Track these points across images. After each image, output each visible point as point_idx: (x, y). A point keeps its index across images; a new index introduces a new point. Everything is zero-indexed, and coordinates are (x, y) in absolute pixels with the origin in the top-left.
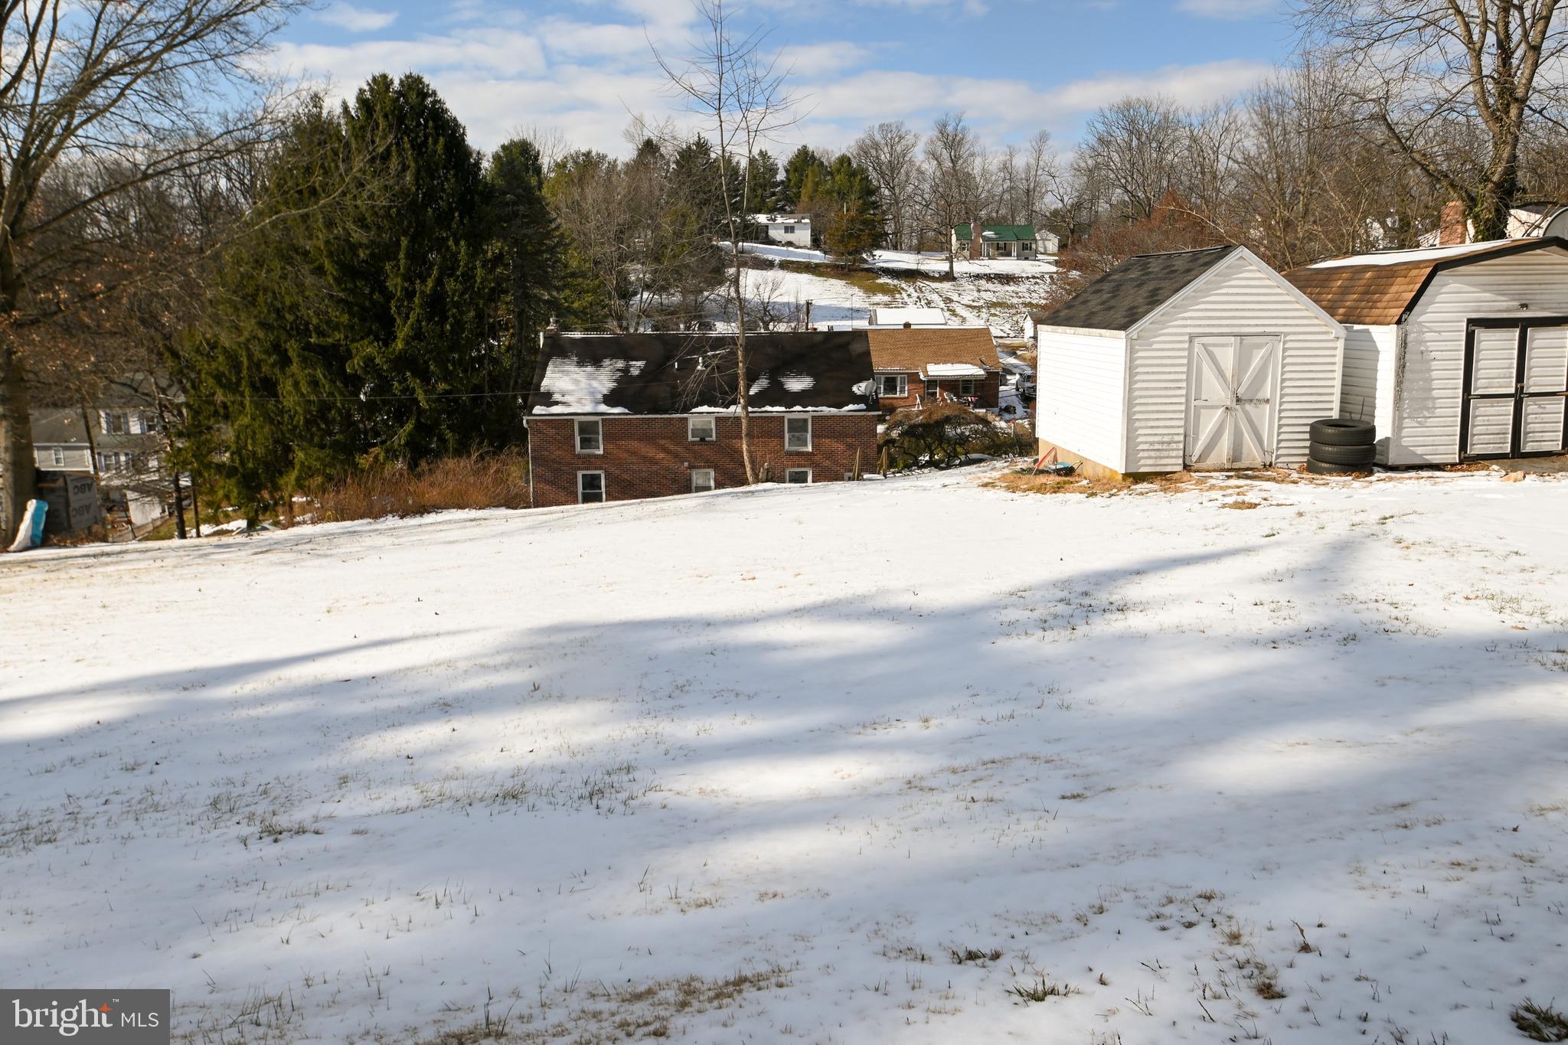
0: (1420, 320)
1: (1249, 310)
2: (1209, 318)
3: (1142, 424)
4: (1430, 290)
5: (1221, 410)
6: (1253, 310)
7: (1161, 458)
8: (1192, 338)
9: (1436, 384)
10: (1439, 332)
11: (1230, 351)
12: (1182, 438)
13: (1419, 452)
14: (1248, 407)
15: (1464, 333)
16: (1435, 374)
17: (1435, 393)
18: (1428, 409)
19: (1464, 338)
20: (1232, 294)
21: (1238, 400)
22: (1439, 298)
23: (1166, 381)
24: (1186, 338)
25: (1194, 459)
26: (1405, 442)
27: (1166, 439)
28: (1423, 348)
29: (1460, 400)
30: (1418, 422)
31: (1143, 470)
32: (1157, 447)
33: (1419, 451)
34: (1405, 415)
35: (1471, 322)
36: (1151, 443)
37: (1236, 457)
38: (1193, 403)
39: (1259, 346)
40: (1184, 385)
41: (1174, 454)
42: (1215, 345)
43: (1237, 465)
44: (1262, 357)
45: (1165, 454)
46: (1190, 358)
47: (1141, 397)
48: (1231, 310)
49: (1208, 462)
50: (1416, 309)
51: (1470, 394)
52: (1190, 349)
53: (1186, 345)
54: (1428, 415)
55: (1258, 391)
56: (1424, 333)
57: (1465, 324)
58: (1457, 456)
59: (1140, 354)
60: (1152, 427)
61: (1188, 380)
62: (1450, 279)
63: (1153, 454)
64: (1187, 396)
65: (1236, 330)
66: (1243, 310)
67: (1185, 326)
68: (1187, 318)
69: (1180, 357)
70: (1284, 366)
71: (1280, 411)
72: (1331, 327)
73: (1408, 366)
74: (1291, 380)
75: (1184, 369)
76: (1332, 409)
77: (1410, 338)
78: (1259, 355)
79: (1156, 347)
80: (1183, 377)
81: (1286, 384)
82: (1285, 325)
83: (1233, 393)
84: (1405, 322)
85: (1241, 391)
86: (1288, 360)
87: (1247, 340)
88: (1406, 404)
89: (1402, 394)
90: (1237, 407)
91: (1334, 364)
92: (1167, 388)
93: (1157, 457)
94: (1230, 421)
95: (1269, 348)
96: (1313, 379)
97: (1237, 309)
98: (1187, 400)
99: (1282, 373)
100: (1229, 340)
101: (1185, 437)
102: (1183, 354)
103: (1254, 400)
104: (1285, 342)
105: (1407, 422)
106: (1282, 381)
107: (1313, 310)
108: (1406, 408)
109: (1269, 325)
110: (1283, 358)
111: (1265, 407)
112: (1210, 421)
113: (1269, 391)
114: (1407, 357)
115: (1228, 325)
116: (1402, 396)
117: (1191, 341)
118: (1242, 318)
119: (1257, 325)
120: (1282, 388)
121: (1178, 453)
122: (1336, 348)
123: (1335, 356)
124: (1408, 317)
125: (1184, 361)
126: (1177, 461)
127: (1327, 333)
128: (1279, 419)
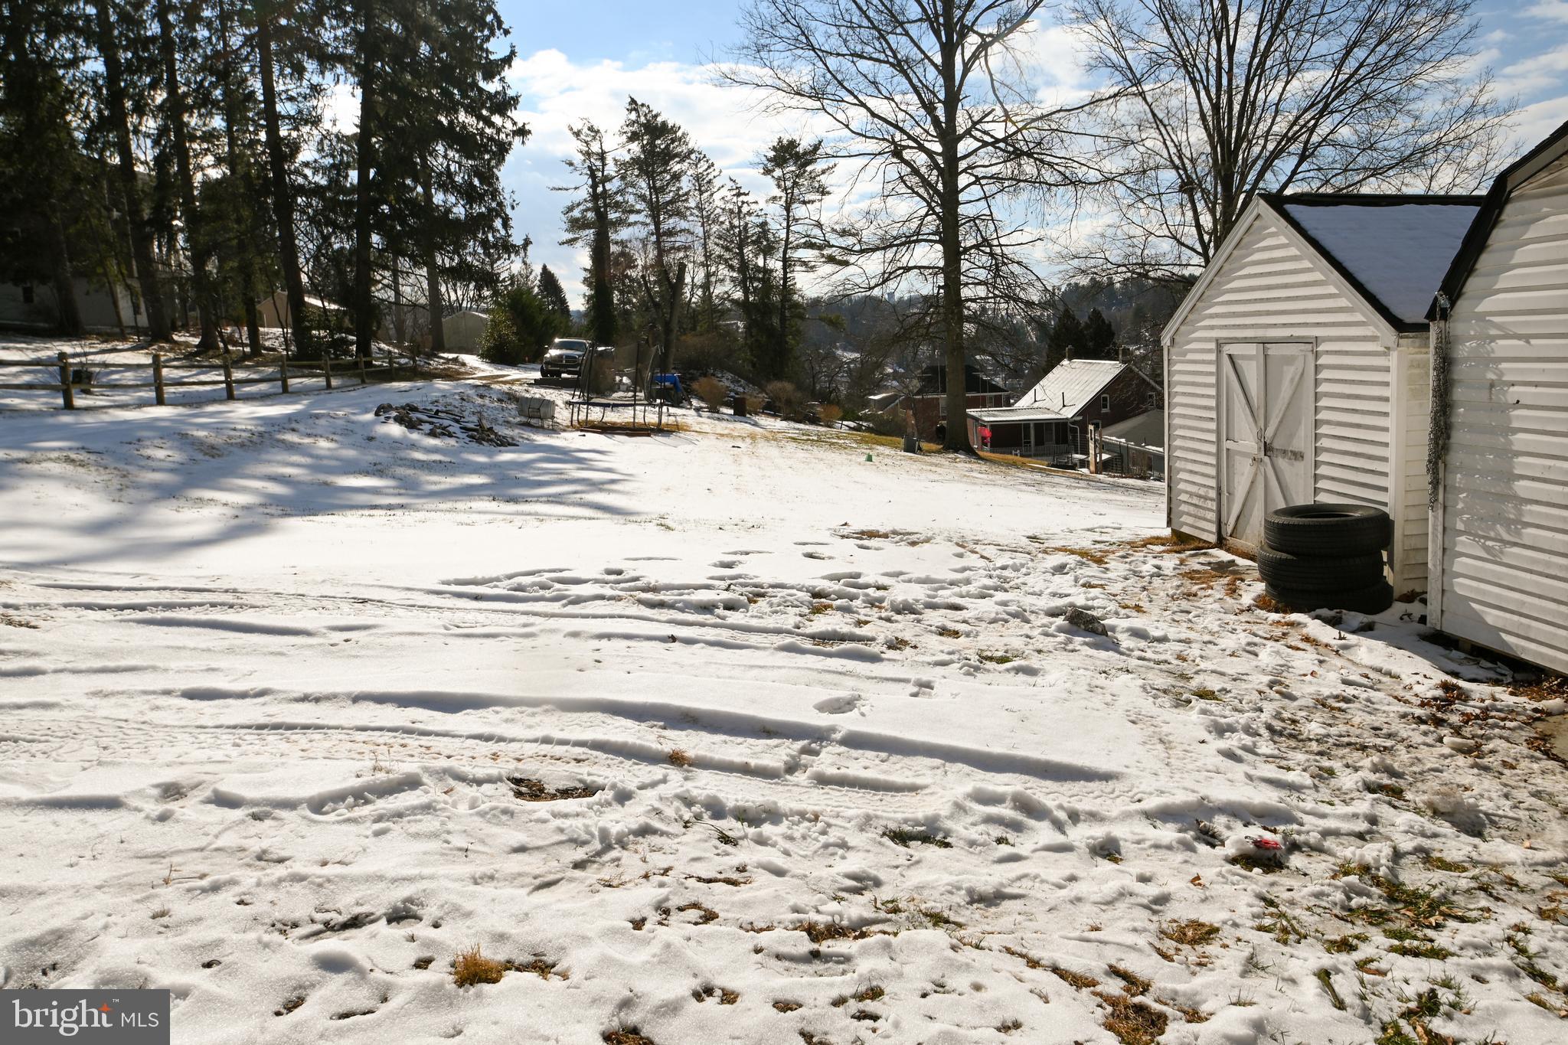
0: (1483, 308)
1: (1274, 300)
2: (1235, 314)
3: (1183, 464)
5: (1251, 462)
6: (1279, 299)
7: (1200, 518)
8: (1220, 344)
11: (1254, 365)
12: (1213, 494)
14: (1282, 463)
16: (1519, 441)
18: (1507, 523)
21: (1267, 449)
23: (1200, 407)
24: (1213, 346)
25: (1228, 531)
26: (1462, 586)
27: (1202, 492)
28: (1490, 377)
30: (1487, 549)
31: (1185, 530)
32: (1195, 501)
33: (1491, 618)
34: (1460, 526)
36: (1191, 494)
38: (1225, 445)
39: (1290, 360)
40: (1213, 415)
42: (1243, 357)
44: (1292, 380)
45: (1202, 513)
46: (1218, 374)
48: (1256, 301)
49: (1242, 540)
50: (1473, 284)
52: (1218, 362)
53: (1213, 357)
54: (1506, 537)
55: (1291, 436)
56: (1493, 339)
59: (1178, 367)
61: (1218, 409)
62: (1544, 206)
63: (1192, 509)
64: (1218, 432)
65: (1261, 333)
66: (1268, 300)
67: (1212, 328)
68: (1212, 316)
69: (1210, 374)
70: (1317, 397)
71: (1316, 478)
72: (1377, 327)
73: (1460, 414)
74: (1328, 422)
75: (1213, 392)
76: (1385, 489)
77: (1463, 350)
78: (1290, 372)
79: (1190, 357)
80: (1213, 403)
81: (1324, 430)
82: (1318, 324)
83: (1261, 436)
84: (1445, 316)
85: (1269, 433)
86: (1323, 388)
87: (1273, 350)
88: (1461, 502)
89: (1450, 477)
90: (1266, 459)
91: (1387, 400)
92: (1200, 418)
93: (1196, 516)
94: (1261, 479)
95: (1299, 364)
96: (1358, 426)
97: (1262, 300)
98: (1219, 442)
99: (1317, 410)
100: (1252, 349)
101: (1219, 494)
102: (1213, 368)
103: (1285, 452)
104: (1317, 356)
105: (1463, 543)
106: (1317, 424)
107: (1349, 298)
108: (1462, 512)
109: (1299, 325)
110: (1317, 383)
111: (1300, 466)
112: (1243, 474)
113: (1302, 441)
114: (1459, 393)
115: (1253, 326)
116: (1449, 482)
117: (1219, 351)
118: (1268, 313)
119: (1284, 325)
120: (1317, 437)
121: (1212, 516)
122: (1387, 370)
123: (1387, 384)
124: (1453, 303)
125: (1213, 380)
126: (1213, 528)
127: (1373, 339)
128: (1316, 491)
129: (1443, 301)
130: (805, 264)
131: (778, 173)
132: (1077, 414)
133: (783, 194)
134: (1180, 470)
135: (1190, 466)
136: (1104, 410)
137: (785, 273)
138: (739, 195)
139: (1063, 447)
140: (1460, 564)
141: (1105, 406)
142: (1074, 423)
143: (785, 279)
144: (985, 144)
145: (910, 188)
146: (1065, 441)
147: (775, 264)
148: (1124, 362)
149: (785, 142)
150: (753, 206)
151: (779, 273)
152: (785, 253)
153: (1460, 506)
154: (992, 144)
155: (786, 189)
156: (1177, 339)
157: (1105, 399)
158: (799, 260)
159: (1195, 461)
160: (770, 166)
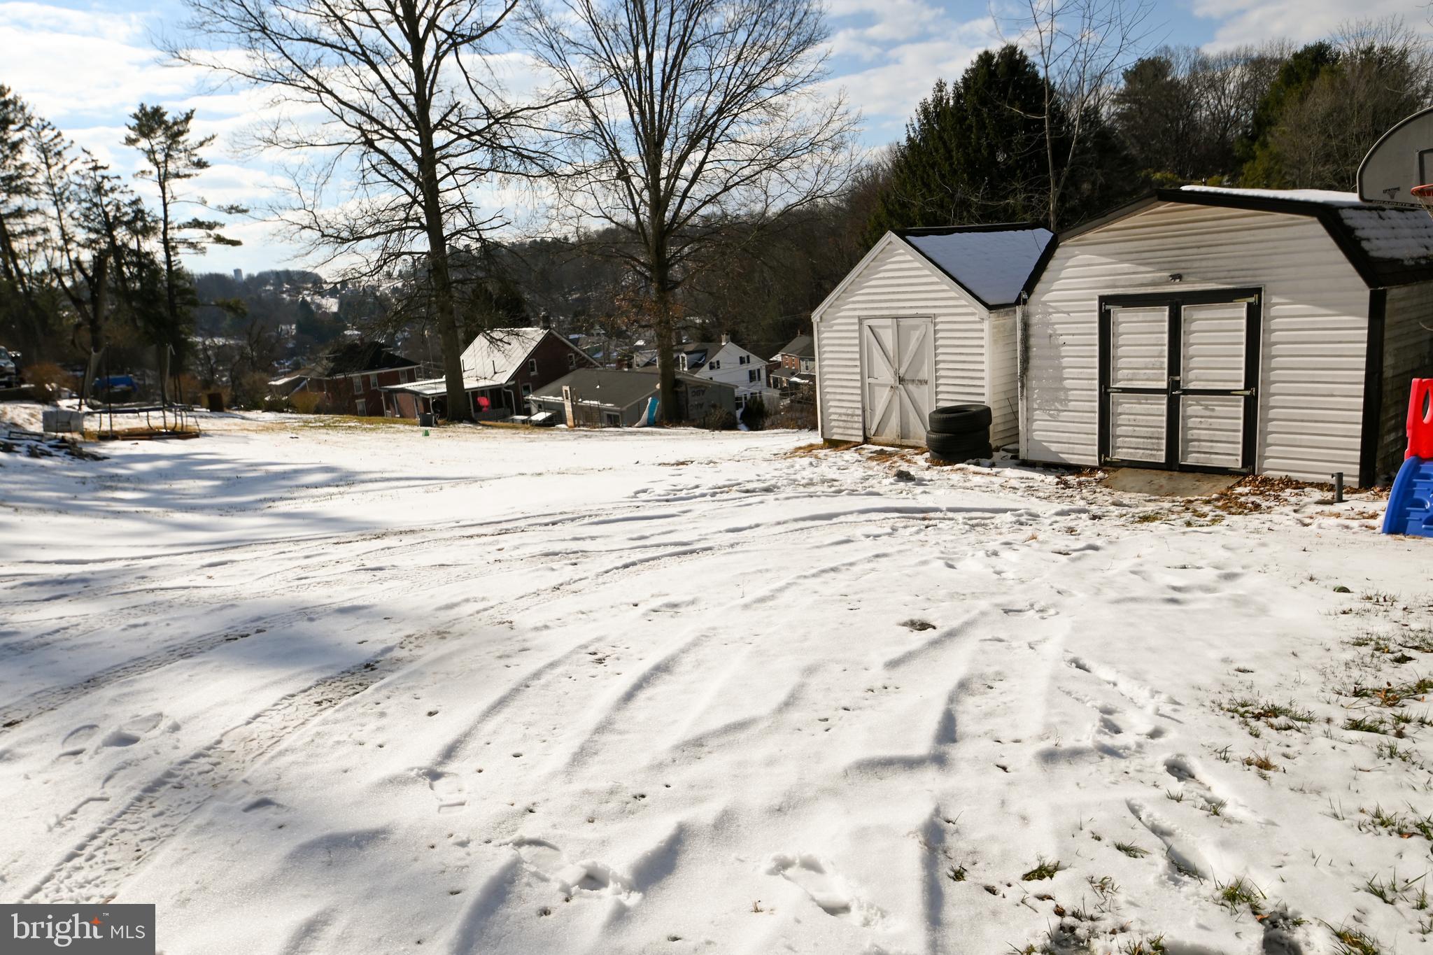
0: (1045, 298)
1: (903, 292)
2: (873, 301)
3: (832, 397)
4: (1053, 264)
5: (889, 388)
6: (907, 292)
7: (848, 428)
8: (861, 320)
9: (1067, 373)
10: (1068, 313)
11: (889, 332)
12: (859, 412)
13: (1053, 449)
14: (911, 387)
15: (1097, 314)
16: (1065, 361)
17: (1068, 383)
18: (1060, 401)
19: (1097, 319)
20: (888, 278)
21: (901, 380)
22: (1064, 273)
23: (846, 359)
24: (856, 321)
25: (873, 432)
26: (1038, 436)
27: (850, 411)
28: (1050, 331)
29: (1097, 393)
30: (1050, 415)
31: (835, 437)
32: (844, 418)
33: (1054, 447)
34: (1036, 406)
35: (1104, 300)
36: (840, 414)
37: (904, 435)
38: (868, 381)
39: (916, 327)
40: (858, 363)
41: (856, 425)
42: (880, 327)
43: (905, 442)
44: (918, 339)
45: (849, 425)
46: (861, 338)
47: (830, 373)
48: (889, 293)
49: (883, 437)
50: (1039, 287)
51: (1108, 386)
52: (860, 331)
53: (857, 327)
54: (1060, 408)
55: (918, 371)
56: (1050, 314)
57: (1097, 302)
58: (1097, 459)
59: (825, 335)
60: (839, 400)
61: (861, 359)
62: (1076, 250)
63: (841, 424)
64: (862, 374)
65: (894, 312)
66: (898, 293)
67: (855, 309)
68: (854, 302)
69: (855, 338)
70: (936, 348)
71: (937, 393)
72: (975, 308)
73: (1034, 351)
74: (944, 361)
75: (857, 349)
76: (983, 394)
77: (1035, 320)
78: (915, 337)
79: (835, 328)
80: (857, 356)
81: (941, 366)
82: (935, 307)
83: (896, 373)
84: (1025, 302)
85: (902, 371)
86: (939, 342)
87: (903, 322)
88: (1036, 394)
89: (1029, 383)
90: (901, 386)
91: (982, 346)
92: (846, 366)
93: (844, 428)
94: (896, 400)
95: (922, 330)
96: (964, 362)
97: (894, 293)
98: (862, 378)
99: (936, 355)
100: (889, 322)
101: (864, 411)
102: (857, 335)
103: (913, 381)
104: (935, 324)
105: (1038, 414)
106: (936, 363)
107: (957, 291)
108: (1037, 399)
109: (922, 307)
110: (935, 340)
111: (925, 388)
112: (882, 398)
113: (926, 372)
114: (1033, 341)
115: (887, 308)
116: (1029, 385)
117: (860, 323)
118: (899, 300)
119: (911, 307)
120: (936, 370)
121: (860, 426)
122: (982, 330)
123: (982, 338)
124: (1029, 296)
125: (857, 342)
126: (861, 433)
127: (973, 314)
128: (937, 401)
129: (1024, 296)
130: (193, 245)
131: (144, 143)
132: (511, 379)
133: (155, 170)
134: (829, 401)
135: (838, 397)
136: (533, 374)
137: (168, 256)
138: (95, 168)
139: (501, 411)
140: (1036, 425)
141: (533, 370)
142: (508, 387)
143: (169, 262)
144: (460, 137)
145: (384, 176)
146: (500, 406)
147: (152, 245)
148: (545, 328)
149: (149, 109)
150: (115, 182)
151: (160, 256)
152: (165, 233)
153: (1035, 396)
154: (468, 137)
155: (157, 164)
156: (824, 317)
157: (532, 363)
158: (184, 241)
159: (842, 393)
160: (133, 135)
